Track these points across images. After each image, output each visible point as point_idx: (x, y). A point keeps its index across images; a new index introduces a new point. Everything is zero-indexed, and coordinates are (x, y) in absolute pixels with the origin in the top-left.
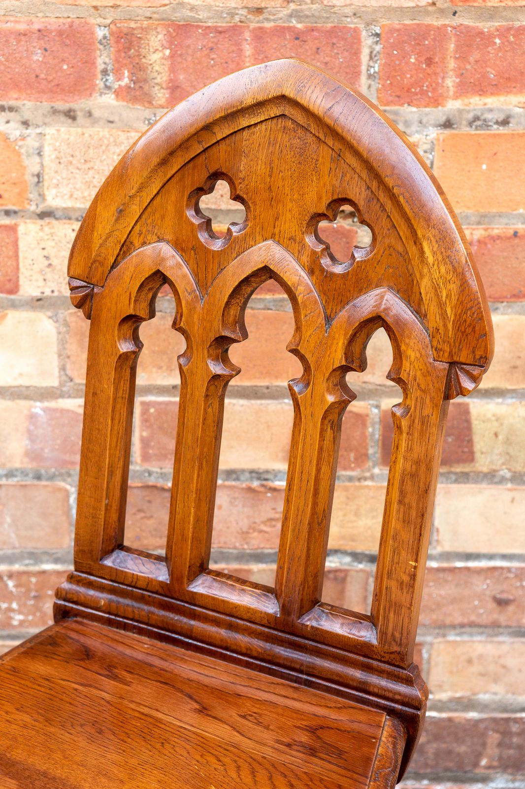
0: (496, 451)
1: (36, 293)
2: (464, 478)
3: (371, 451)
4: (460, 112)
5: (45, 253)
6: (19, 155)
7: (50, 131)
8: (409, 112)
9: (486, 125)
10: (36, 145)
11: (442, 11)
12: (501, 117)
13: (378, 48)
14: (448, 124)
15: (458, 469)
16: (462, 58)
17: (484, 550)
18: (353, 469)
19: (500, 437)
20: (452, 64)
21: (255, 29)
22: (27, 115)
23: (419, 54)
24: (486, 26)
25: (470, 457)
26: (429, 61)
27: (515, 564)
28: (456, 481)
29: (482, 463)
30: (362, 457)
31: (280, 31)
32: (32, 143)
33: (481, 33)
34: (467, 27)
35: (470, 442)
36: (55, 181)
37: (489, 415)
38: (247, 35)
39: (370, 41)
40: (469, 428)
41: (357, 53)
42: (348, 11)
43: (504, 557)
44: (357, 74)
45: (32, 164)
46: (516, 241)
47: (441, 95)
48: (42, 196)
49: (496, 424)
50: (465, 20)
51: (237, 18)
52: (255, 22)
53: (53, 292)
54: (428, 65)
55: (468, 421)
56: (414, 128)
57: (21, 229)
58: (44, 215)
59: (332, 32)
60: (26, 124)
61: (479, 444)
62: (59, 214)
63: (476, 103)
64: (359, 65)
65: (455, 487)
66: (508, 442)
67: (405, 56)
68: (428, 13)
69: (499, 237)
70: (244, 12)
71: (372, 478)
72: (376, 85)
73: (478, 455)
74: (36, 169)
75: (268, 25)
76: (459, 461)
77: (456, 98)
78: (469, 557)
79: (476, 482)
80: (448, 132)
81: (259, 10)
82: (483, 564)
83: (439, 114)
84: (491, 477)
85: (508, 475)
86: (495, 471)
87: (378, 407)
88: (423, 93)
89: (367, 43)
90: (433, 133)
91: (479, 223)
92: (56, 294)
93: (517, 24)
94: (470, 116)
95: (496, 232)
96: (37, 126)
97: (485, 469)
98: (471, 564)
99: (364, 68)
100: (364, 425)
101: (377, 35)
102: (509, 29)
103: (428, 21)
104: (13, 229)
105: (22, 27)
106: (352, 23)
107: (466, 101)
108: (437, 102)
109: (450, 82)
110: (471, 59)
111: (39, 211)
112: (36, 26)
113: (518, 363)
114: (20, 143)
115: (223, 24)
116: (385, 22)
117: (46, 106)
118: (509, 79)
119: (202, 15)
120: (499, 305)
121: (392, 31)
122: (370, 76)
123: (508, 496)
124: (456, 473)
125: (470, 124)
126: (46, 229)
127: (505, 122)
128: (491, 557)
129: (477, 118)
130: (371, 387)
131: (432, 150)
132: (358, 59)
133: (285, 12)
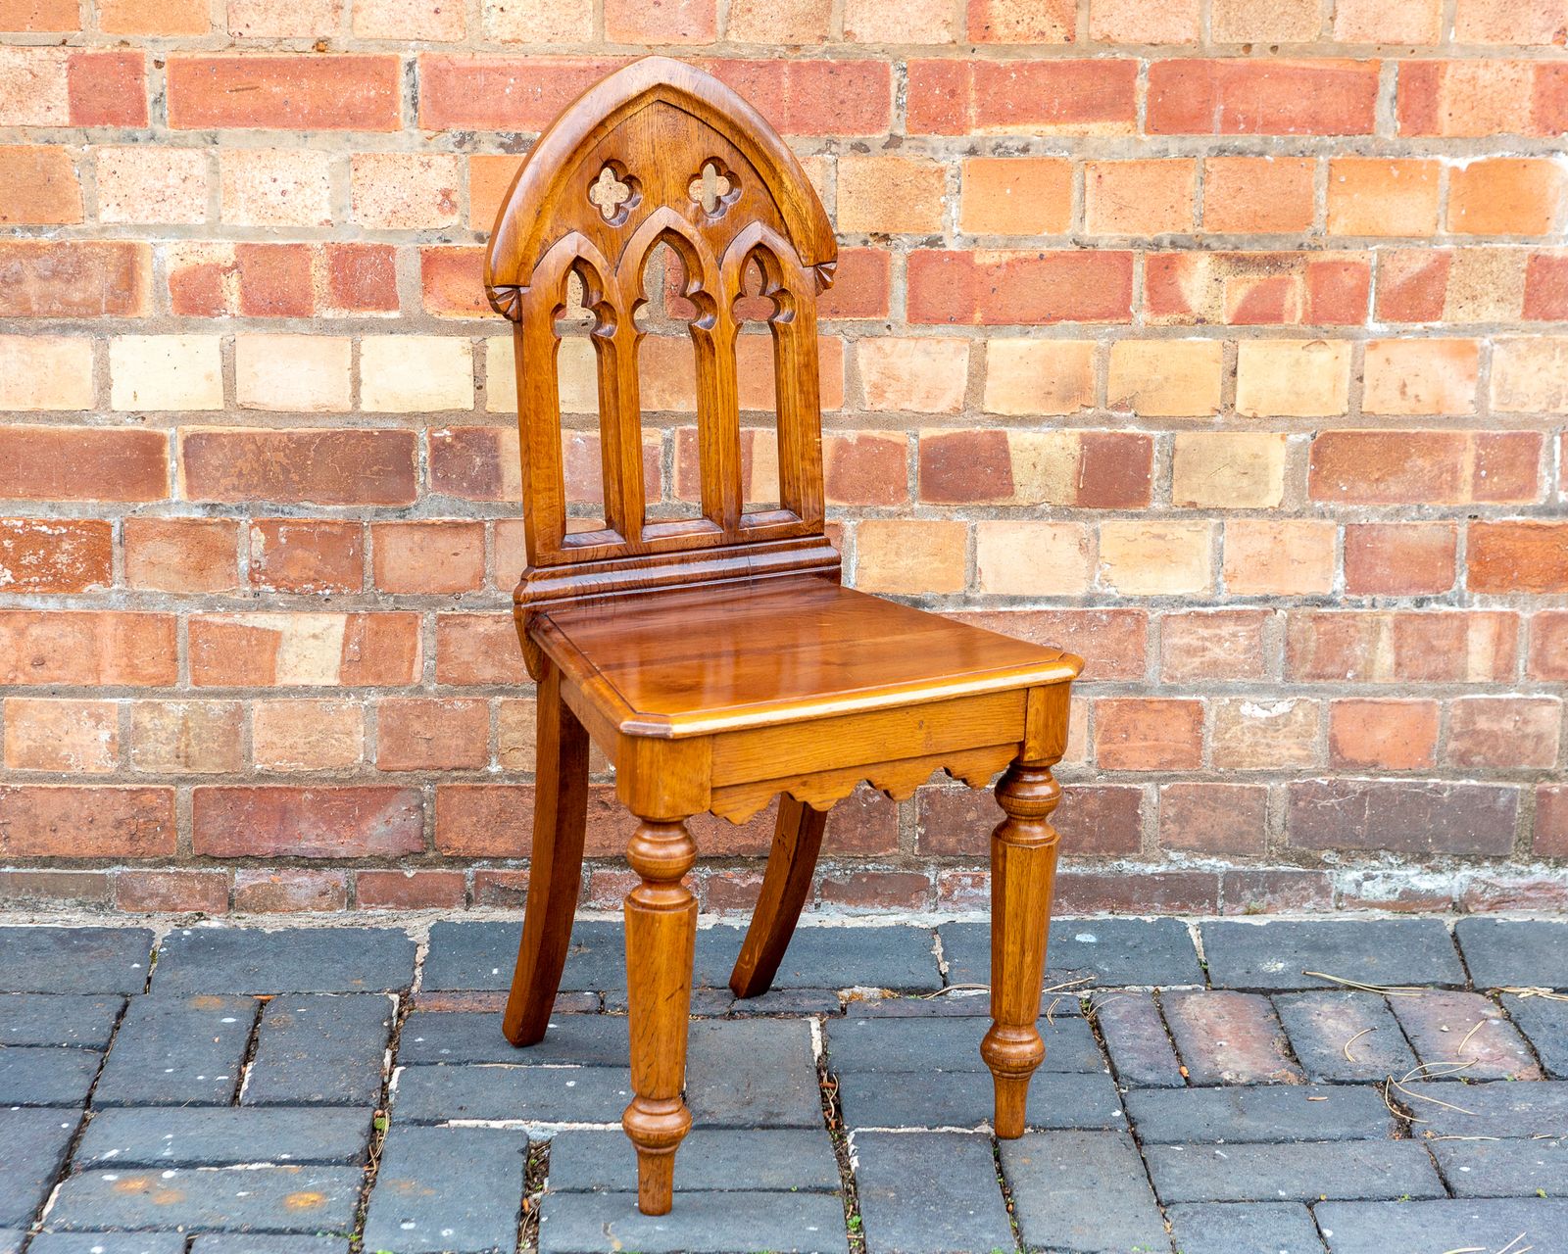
0: (1036, 483)
1: (582, 317)
2: (1004, 513)
3: (910, 484)
4: (983, 139)
8: (936, 140)
9: (1008, 152)
11: (962, 49)
12: (1021, 145)
13: (905, 81)
14: (972, 151)
15: (999, 502)
16: (982, 90)
17: (1028, 593)
18: (893, 504)
19: (1039, 468)
20: (973, 95)
21: (792, 65)
23: (943, 86)
24: (1003, 62)
25: (1008, 489)
26: (953, 93)
27: (1060, 608)
28: (997, 517)
29: (1022, 496)
30: (902, 491)
31: (816, 66)
33: (997, 68)
34: (985, 63)
35: (1009, 472)
37: (1026, 444)
38: (786, 69)
39: (898, 74)
40: (1008, 458)
41: (886, 86)
42: (876, 48)
43: (1049, 600)
44: (887, 105)
46: (1043, 263)
47: (965, 124)
49: (1034, 453)
50: (983, 56)
51: (776, 55)
52: (792, 57)
54: (952, 97)
55: (1006, 451)
56: (941, 154)
59: (864, 66)
61: (1018, 476)
63: (998, 131)
64: (888, 96)
65: (996, 523)
66: (1047, 472)
67: (930, 88)
68: (950, 51)
69: (1026, 260)
70: (783, 49)
71: (912, 513)
72: (904, 115)
73: (1017, 488)
75: (803, 60)
76: (1000, 494)
77: (979, 127)
78: (1013, 600)
79: (1017, 518)
80: (972, 158)
81: (797, 47)
82: (1029, 608)
83: (963, 142)
84: (1031, 511)
85: (1049, 509)
86: (1035, 504)
87: (916, 436)
88: (948, 122)
89: (895, 76)
90: (959, 159)
91: (1006, 246)
93: (1030, 60)
94: (993, 144)
95: (1023, 254)
97: (1026, 504)
98: (1015, 608)
99: (893, 99)
100: (903, 455)
101: (904, 69)
102: (1023, 65)
103: (950, 56)
105: (582, 64)
106: (881, 58)
107: (988, 130)
108: (961, 130)
109: (973, 112)
110: (991, 92)
112: (595, 64)
113: (1052, 388)
115: (763, 60)
116: (911, 57)
118: (1026, 110)
119: (745, 52)
120: (1030, 328)
121: (917, 65)
122: (899, 107)
123: (1048, 532)
124: (996, 507)
125: (993, 151)
127: (1025, 150)
128: (1036, 600)
129: (999, 146)
130: (908, 414)
131: (959, 175)
132: (888, 90)
133: (819, 50)
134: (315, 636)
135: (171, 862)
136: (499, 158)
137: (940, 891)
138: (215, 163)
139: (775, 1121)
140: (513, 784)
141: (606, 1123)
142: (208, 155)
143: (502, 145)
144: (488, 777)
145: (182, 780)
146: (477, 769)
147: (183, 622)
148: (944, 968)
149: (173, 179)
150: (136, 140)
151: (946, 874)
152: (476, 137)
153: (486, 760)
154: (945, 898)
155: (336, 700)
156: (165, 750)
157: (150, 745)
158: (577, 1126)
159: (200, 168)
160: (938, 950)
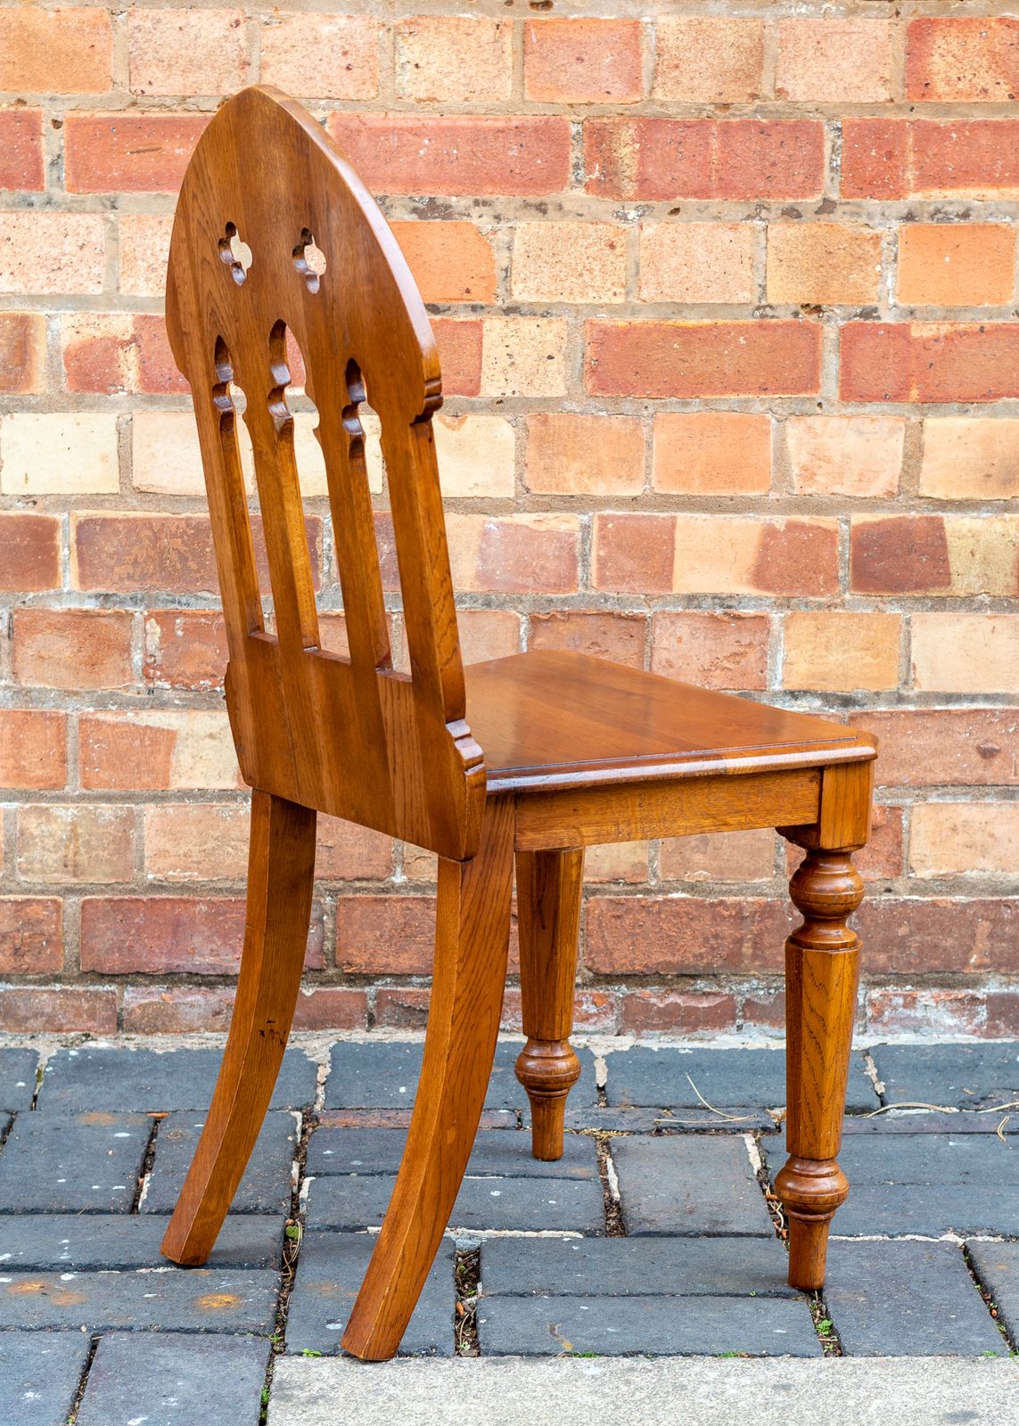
0: (974, 572)
1: (497, 394)
2: (940, 604)
3: (841, 573)
4: (921, 204)
5: (509, 351)
6: (490, 248)
7: (521, 225)
8: (872, 204)
9: (947, 218)
10: (507, 239)
11: (900, 107)
12: (962, 210)
13: (840, 142)
14: (910, 217)
15: (935, 593)
16: (920, 151)
17: (965, 690)
18: (822, 595)
19: (977, 556)
20: (911, 157)
21: (721, 124)
22: (500, 209)
23: (880, 148)
24: (943, 121)
25: (945, 579)
26: (890, 155)
27: (999, 706)
28: (932, 608)
29: (960, 587)
30: (833, 580)
31: (746, 126)
32: (503, 237)
33: (937, 128)
34: (924, 122)
35: (946, 560)
36: (522, 275)
37: (964, 531)
38: (714, 129)
39: (832, 135)
40: (944, 546)
41: (819, 147)
42: (811, 107)
43: (988, 698)
44: (820, 167)
45: (502, 259)
46: (983, 336)
47: (902, 188)
48: (509, 292)
49: (972, 541)
50: (922, 116)
51: (704, 114)
52: (721, 117)
53: (514, 392)
54: (889, 159)
55: (943, 538)
56: (877, 220)
57: (487, 325)
58: (511, 310)
59: (795, 127)
60: (498, 218)
61: (956, 564)
62: (525, 309)
63: (937, 195)
64: (821, 158)
65: (932, 615)
66: (985, 561)
67: (866, 150)
68: (886, 109)
69: (966, 333)
70: (712, 108)
71: (843, 604)
72: (838, 178)
73: (954, 577)
74: (505, 263)
75: (734, 120)
76: (936, 584)
77: (916, 191)
78: (950, 698)
79: (954, 609)
80: (909, 224)
81: (726, 106)
82: (966, 706)
83: (900, 206)
84: (968, 603)
85: (987, 600)
86: (974, 595)
87: (847, 522)
88: (885, 185)
89: (829, 136)
90: (896, 225)
91: (945, 318)
92: (517, 395)
93: (972, 120)
94: (932, 209)
95: (962, 327)
96: (509, 220)
97: (963, 594)
98: (951, 707)
99: (826, 161)
100: (833, 542)
101: (839, 129)
102: (965, 124)
103: (887, 116)
104: (478, 326)
105: (501, 124)
106: (814, 118)
107: (927, 194)
108: (898, 194)
109: (910, 175)
110: (930, 153)
111: (505, 306)
112: (514, 124)
113: (992, 471)
114: (492, 237)
115: (691, 119)
116: (847, 117)
117: (519, 199)
118: (966, 172)
119: (672, 111)
120: (969, 406)
121: (853, 125)
122: (832, 169)
123: (987, 625)
124: (932, 598)
125: (932, 217)
126: (511, 325)
127: (966, 215)
128: (973, 698)
129: (938, 211)
130: (839, 498)
131: (896, 242)
132: (821, 152)
133: (751, 108)
134: (211, 736)
135: (57, 979)
136: (412, 224)
137: (870, 1012)
138: (114, 229)
139: (722, 1229)
140: (419, 895)
141: (538, 1230)
142: (107, 220)
143: (415, 210)
144: (393, 888)
145: (70, 891)
146: (380, 880)
147: (74, 721)
148: (880, 1088)
149: (70, 246)
150: (31, 204)
151: (876, 994)
152: (388, 202)
153: (390, 870)
154: (875, 1019)
155: (233, 805)
156: (52, 859)
157: (36, 853)
158: (508, 1233)
159: (99, 234)
160: (872, 1071)
